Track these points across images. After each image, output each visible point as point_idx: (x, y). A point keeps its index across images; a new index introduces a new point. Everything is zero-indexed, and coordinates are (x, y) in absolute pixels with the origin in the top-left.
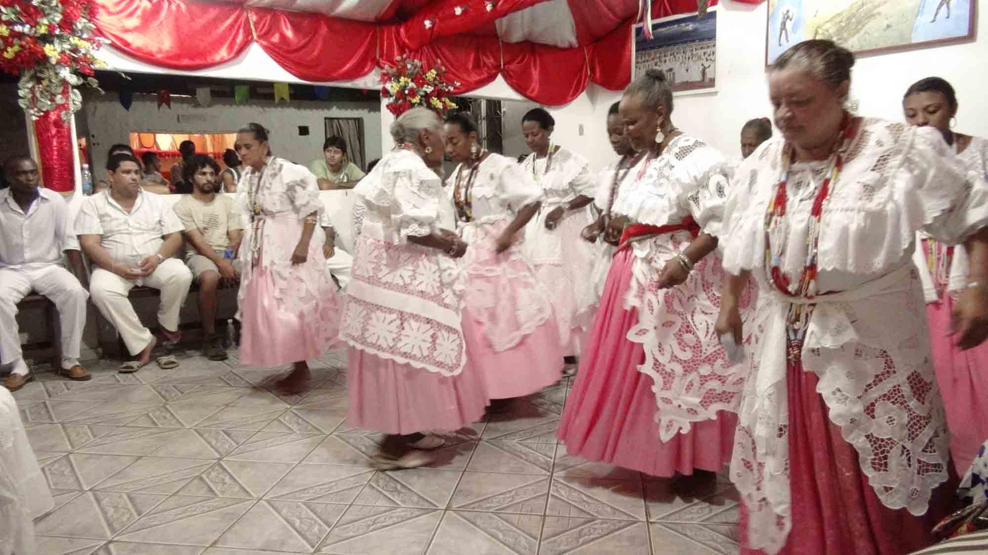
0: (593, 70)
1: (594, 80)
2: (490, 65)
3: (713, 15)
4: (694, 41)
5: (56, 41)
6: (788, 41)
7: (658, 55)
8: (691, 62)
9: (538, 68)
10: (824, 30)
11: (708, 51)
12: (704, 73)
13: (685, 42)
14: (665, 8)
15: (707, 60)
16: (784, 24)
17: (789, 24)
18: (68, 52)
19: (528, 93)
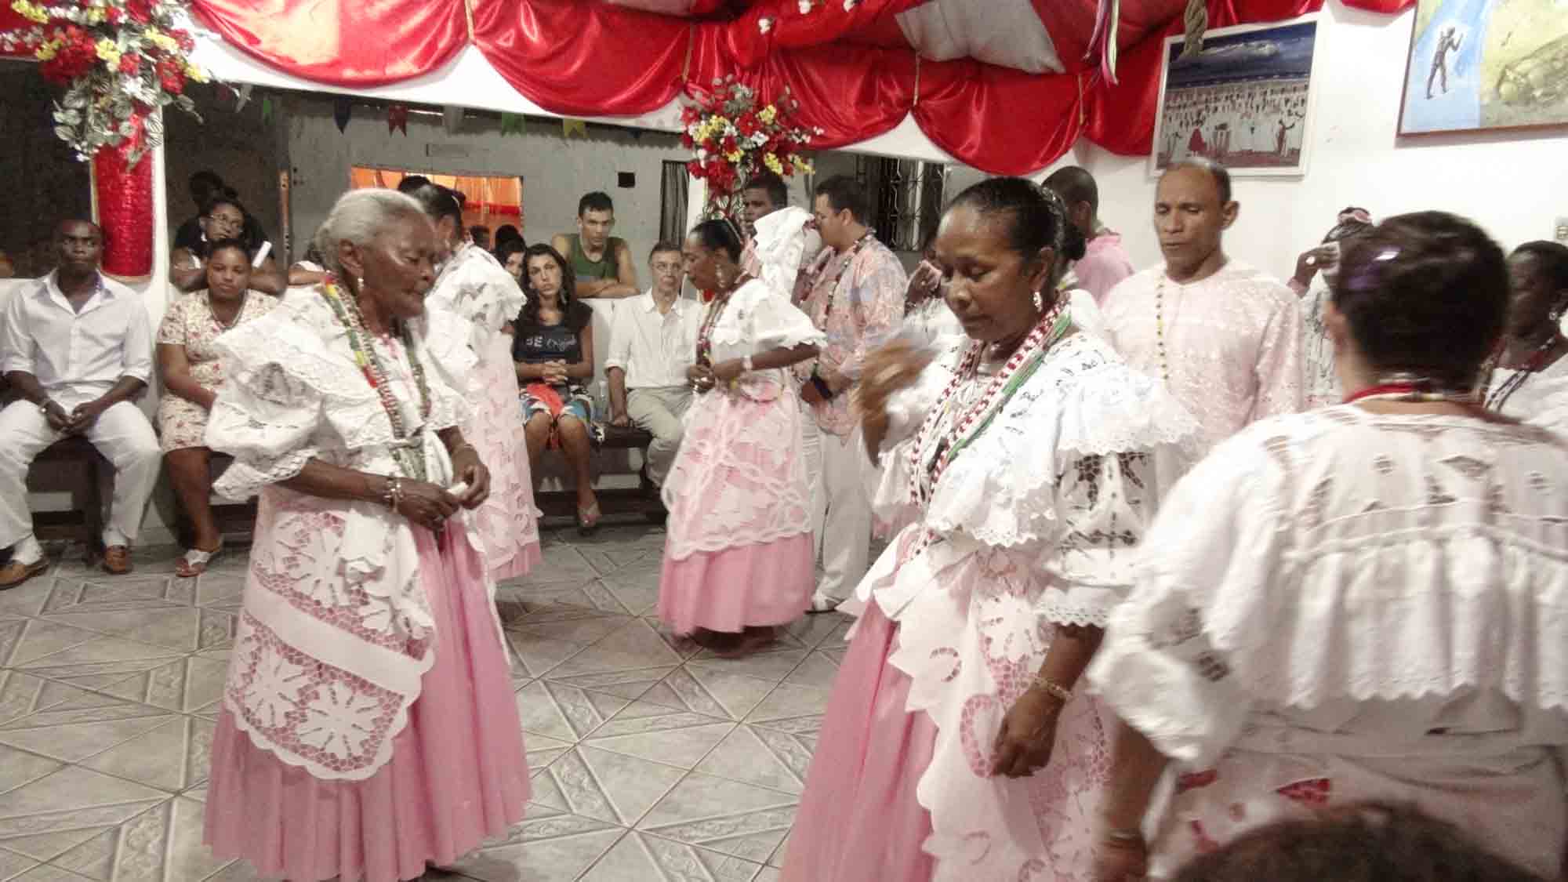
0: (1090, 118)
1: (1089, 135)
2: (894, 101)
3: (1310, 28)
4: (1268, 76)
5: (121, 34)
6: (1445, 91)
7: (1204, 97)
8: (1261, 116)
9: (984, 105)
10: (1519, 74)
11: (1294, 96)
12: (1281, 139)
13: (1255, 77)
14: (1227, 12)
15: (1290, 113)
16: (1441, 56)
17: (1451, 56)
18: (141, 53)
19: (960, 150)
